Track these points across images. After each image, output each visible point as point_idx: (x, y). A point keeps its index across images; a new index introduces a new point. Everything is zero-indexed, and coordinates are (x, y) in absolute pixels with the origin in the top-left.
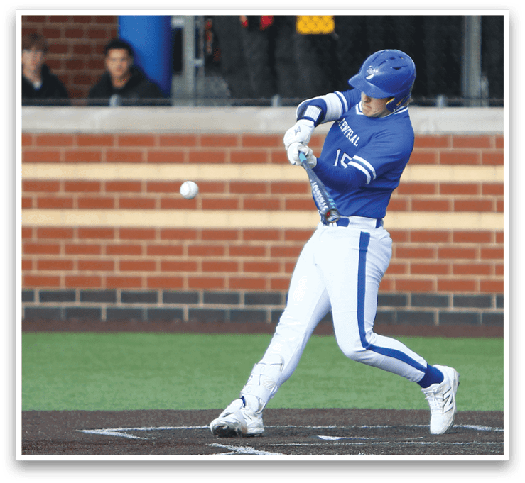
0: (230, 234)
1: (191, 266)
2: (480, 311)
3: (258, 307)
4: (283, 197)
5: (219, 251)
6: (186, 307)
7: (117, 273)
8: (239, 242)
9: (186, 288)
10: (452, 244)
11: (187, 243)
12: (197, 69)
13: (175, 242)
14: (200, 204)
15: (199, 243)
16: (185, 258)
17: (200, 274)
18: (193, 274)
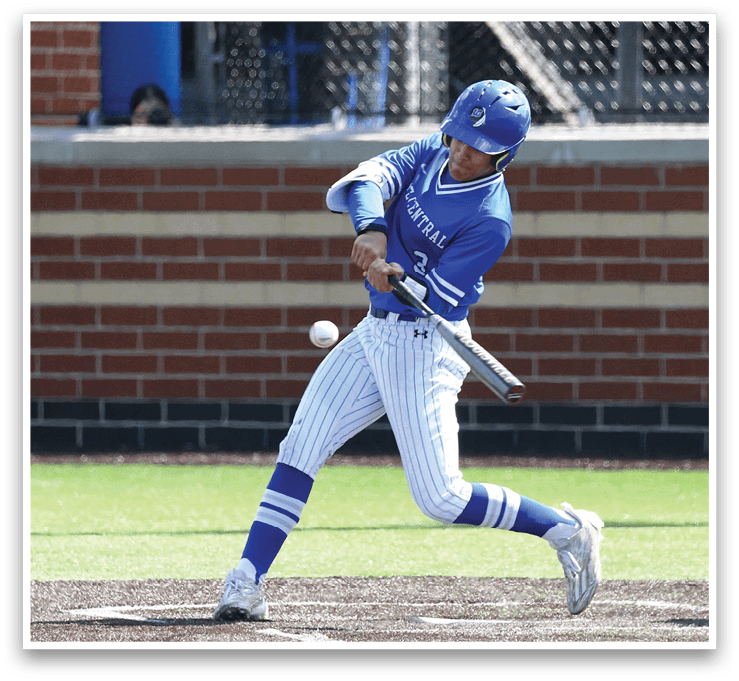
1: (211, 365)
2: (644, 429)
4: (347, 261)
5: (253, 341)
6: (202, 426)
7: (99, 375)
8: (283, 329)
9: (202, 398)
10: (600, 330)
11: (203, 330)
12: (216, 68)
13: (185, 329)
14: (222, 272)
15: (222, 329)
16: (201, 352)
17: (223, 376)
18: (212, 377)
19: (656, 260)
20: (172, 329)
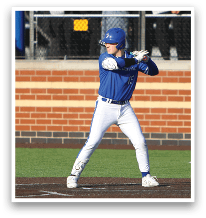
0: (48, 109)
1: (33, 122)
3: (58, 138)
4: (68, 95)
5: (44, 116)
6: (30, 138)
8: (51, 112)
9: (31, 130)
11: (31, 113)
12: (35, 44)
13: (26, 112)
14: (36, 98)
15: (36, 112)
16: (30, 118)
17: (36, 125)
18: (33, 125)
19: (148, 95)
20: (23, 112)
